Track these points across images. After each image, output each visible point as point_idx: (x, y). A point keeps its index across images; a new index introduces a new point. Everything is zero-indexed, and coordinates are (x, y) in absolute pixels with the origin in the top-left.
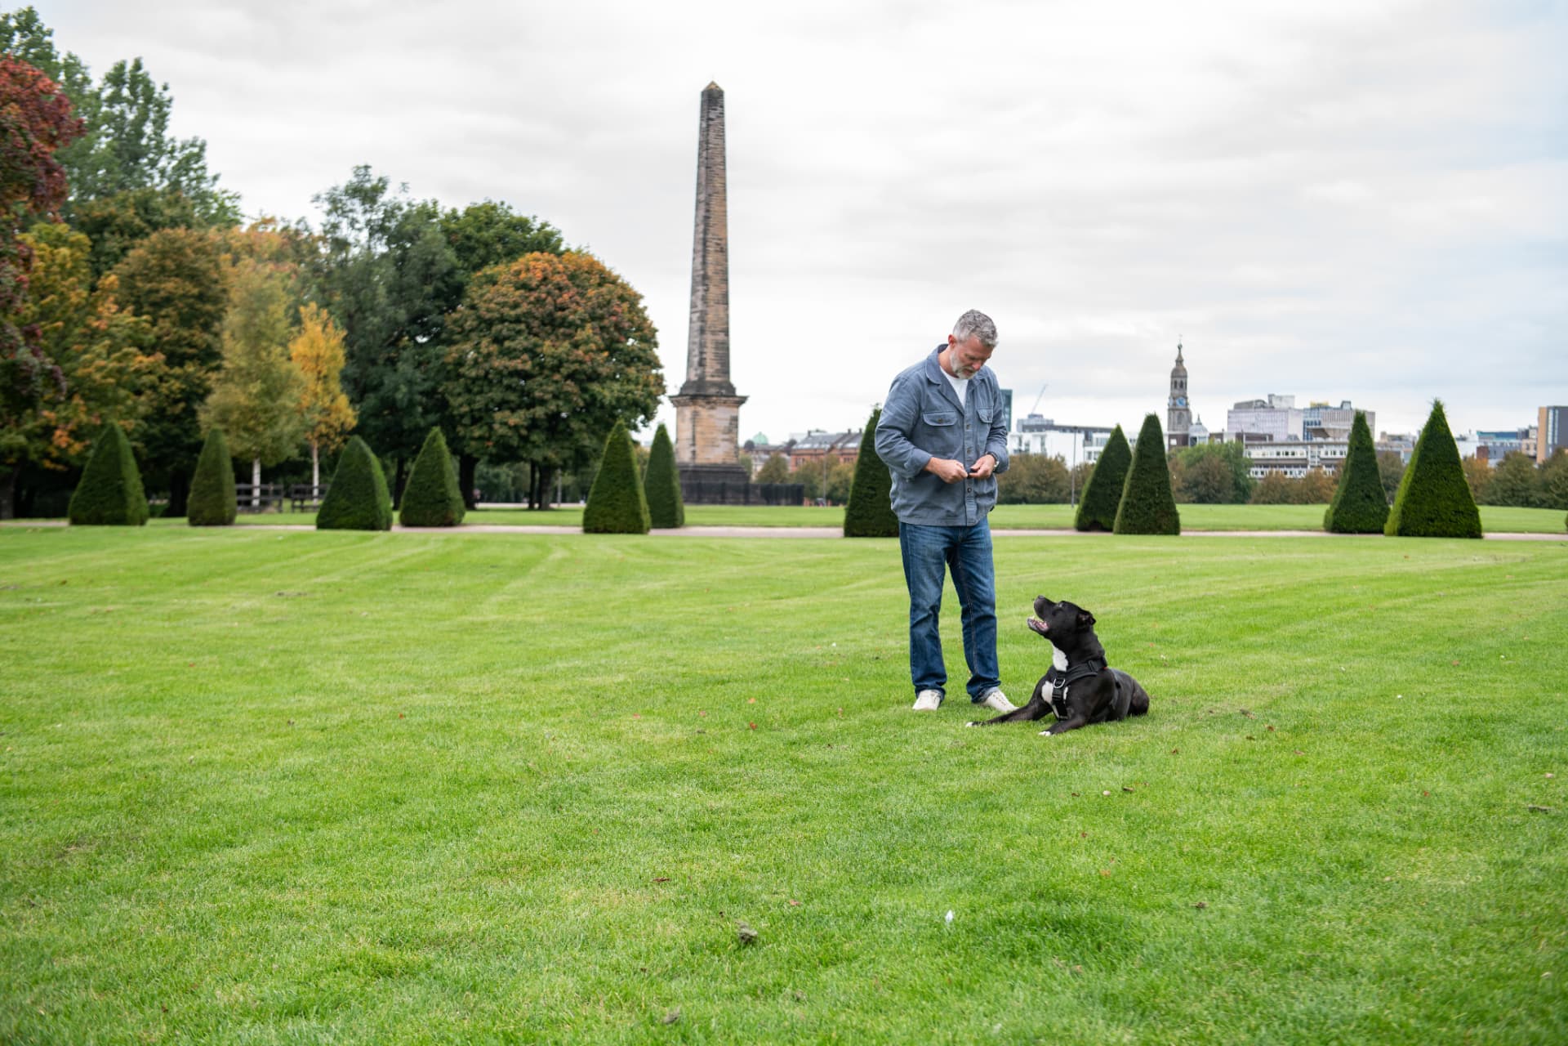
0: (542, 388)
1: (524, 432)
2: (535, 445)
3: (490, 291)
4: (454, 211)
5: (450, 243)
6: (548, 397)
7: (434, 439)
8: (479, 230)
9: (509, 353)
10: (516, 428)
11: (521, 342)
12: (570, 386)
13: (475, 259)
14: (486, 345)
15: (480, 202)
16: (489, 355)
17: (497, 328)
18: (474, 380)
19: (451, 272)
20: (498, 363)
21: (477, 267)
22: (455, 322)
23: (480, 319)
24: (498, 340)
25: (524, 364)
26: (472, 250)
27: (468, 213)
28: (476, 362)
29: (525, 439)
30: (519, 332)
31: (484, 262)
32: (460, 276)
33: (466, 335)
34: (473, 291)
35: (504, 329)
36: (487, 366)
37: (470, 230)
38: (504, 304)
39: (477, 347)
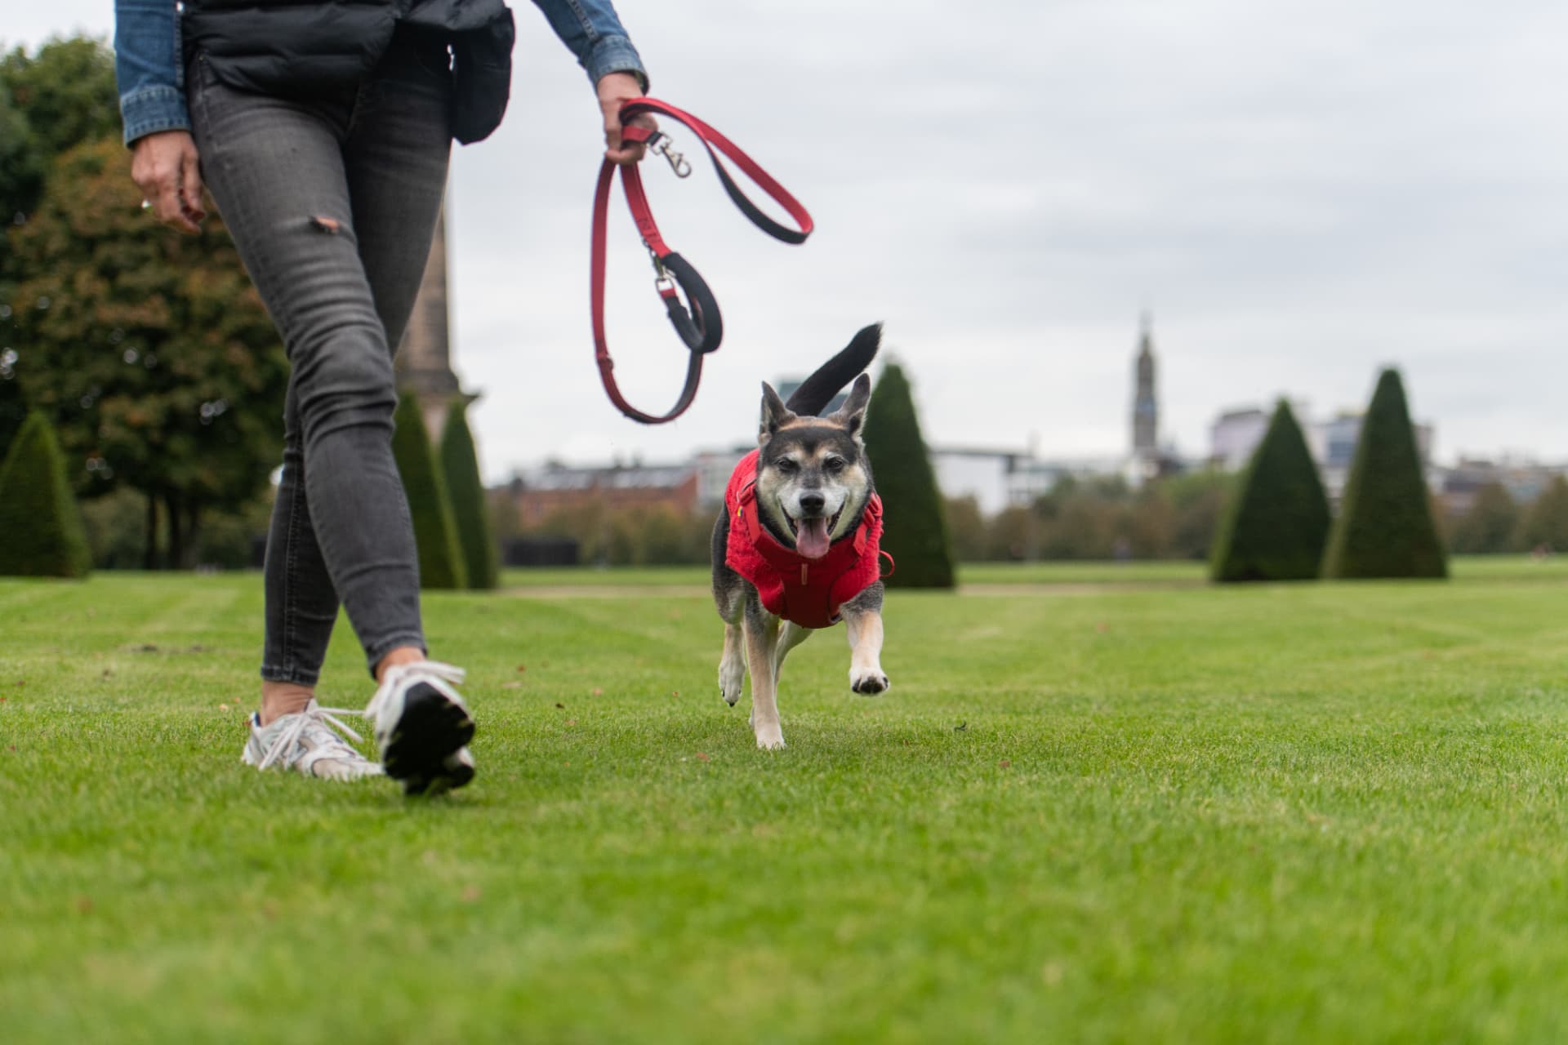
0: (185, 357)
1: (155, 436)
2: (175, 458)
3: (90, 188)
4: (20, 52)
5: (15, 104)
6: (198, 373)
7: (35, 433)
8: (67, 80)
9: (128, 296)
10: (141, 429)
11: (150, 276)
12: (238, 354)
13: (61, 131)
14: (86, 281)
15: (67, 34)
16: (89, 302)
17: (104, 252)
18: (67, 344)
19: (21, 153)
20: (110, 313)
21: (64, 146)
22: (30, 241)
23: (74, 236)
24: (108, 272)
25: (155, 314)
26: (55, 116)
27: (46, 52)
28: (68, 314)
29: (158, 449)
30: (144, 260)
31: (77, 136)
32: (34, 161)
33: (47, 263)
34: (59, 188)
35: (118, 253)
36: (89, 318)
37: (52, 82)
38: (117, 210)
39: (69, 283)
